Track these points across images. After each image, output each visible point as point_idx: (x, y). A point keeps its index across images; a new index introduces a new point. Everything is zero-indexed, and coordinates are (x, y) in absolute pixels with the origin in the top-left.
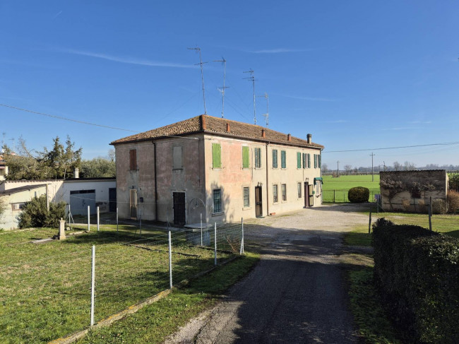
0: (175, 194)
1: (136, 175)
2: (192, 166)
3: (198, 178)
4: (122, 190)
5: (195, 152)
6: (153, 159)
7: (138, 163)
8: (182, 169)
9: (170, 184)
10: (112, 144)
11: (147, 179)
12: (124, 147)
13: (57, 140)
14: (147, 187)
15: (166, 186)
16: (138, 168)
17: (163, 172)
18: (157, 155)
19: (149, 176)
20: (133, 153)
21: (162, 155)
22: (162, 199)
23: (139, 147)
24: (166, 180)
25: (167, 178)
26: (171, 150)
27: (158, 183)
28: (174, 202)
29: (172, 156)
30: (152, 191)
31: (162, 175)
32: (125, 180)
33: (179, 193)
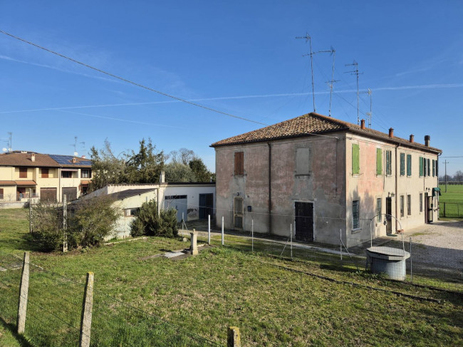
0: (297, 204)
1: (242, 181)
2: (325, 172)
3: (335, 186)
4: (223, 197)
5: (331, 155)
6: (267, 162)
7: (245, 167)
8: (309, 175)
9: (290, 192)
10: (213, 146)
11: (257, 186)
12: (227, 150)
13: (143, 142)
14: (258, 194)
15: (285, 193)
16: (245, 173)
17: (281, 178)
18: (273, 158)
19: (261, 182)
20: (239, 157)
21: (280, 159)
22: (278, 209)
23: (247, 150)
24: (284, 187)
25: (286, 184)
26: (293, 153)
27: (273, 190)
28: (297, 214)
29: (295, 159)
30: (264, 199)
31: (279, 182)
32: (228, 186)
33: (304, 203)
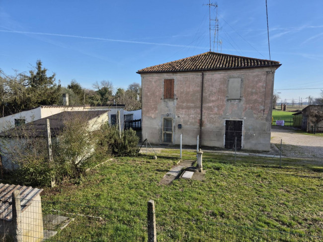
0: (227, 122)
1: (172, 104)
2: (255, 97)
3: (263, 108)
4: (151, 117)
5: (261, 84)
6: (199, 89)
7: (175, 92)
8: (240, 100)
9: (222, 113)
10: (139, 73)
11: (188, 108)
12: (156, 77)
14: (189, 115)
15: (216, 114)
16: (175, 97)
17: (213, 101)
18: (205, 85)
19: (192, 105)
20: (169, 84)
21: (212, 86)
22: (208, 126)
23: (177, 77)
24: (216, 110)
25: (218, 107)
26: (225, 82)
27: (204, 111)
28: (227, 129)
29: (227, 87)
30: (195, 118)
31: (211, 105)
32: (156, 108)
33: (234, 121)
